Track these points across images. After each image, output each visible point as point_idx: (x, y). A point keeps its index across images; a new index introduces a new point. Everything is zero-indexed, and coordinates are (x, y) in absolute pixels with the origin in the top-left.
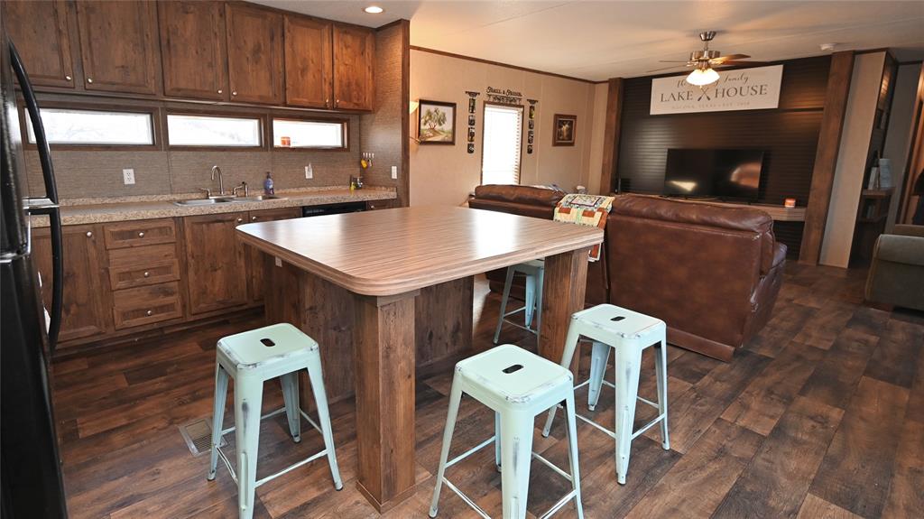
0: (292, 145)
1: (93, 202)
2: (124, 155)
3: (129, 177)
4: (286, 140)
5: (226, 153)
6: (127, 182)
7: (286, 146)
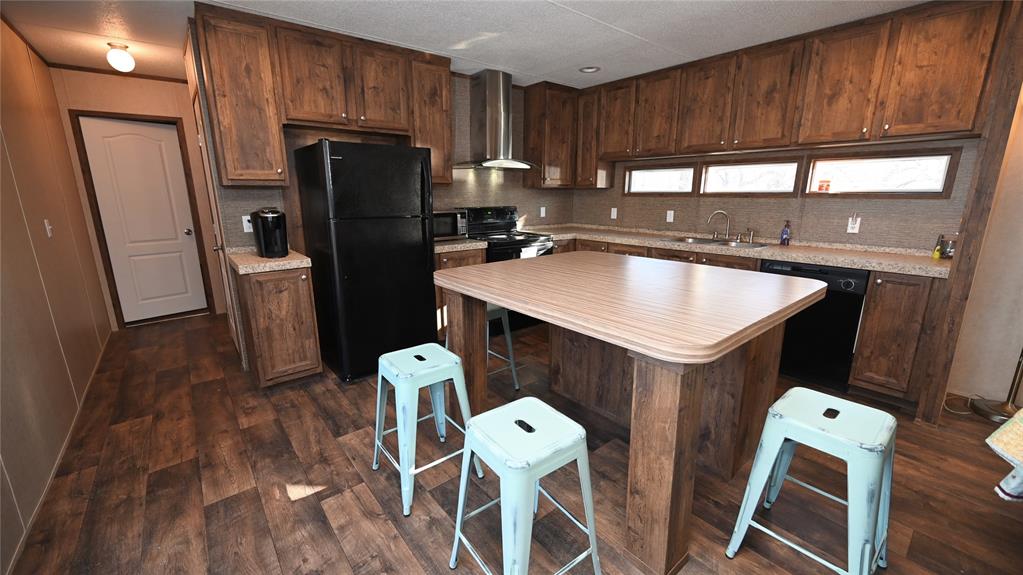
0: (831, 191)
1: (648, 232)
2: (670, 201)
3: (670, 216)
4: (825, 184)
5: (749, 200)
6: (668, 221)
7: (824, 191)
